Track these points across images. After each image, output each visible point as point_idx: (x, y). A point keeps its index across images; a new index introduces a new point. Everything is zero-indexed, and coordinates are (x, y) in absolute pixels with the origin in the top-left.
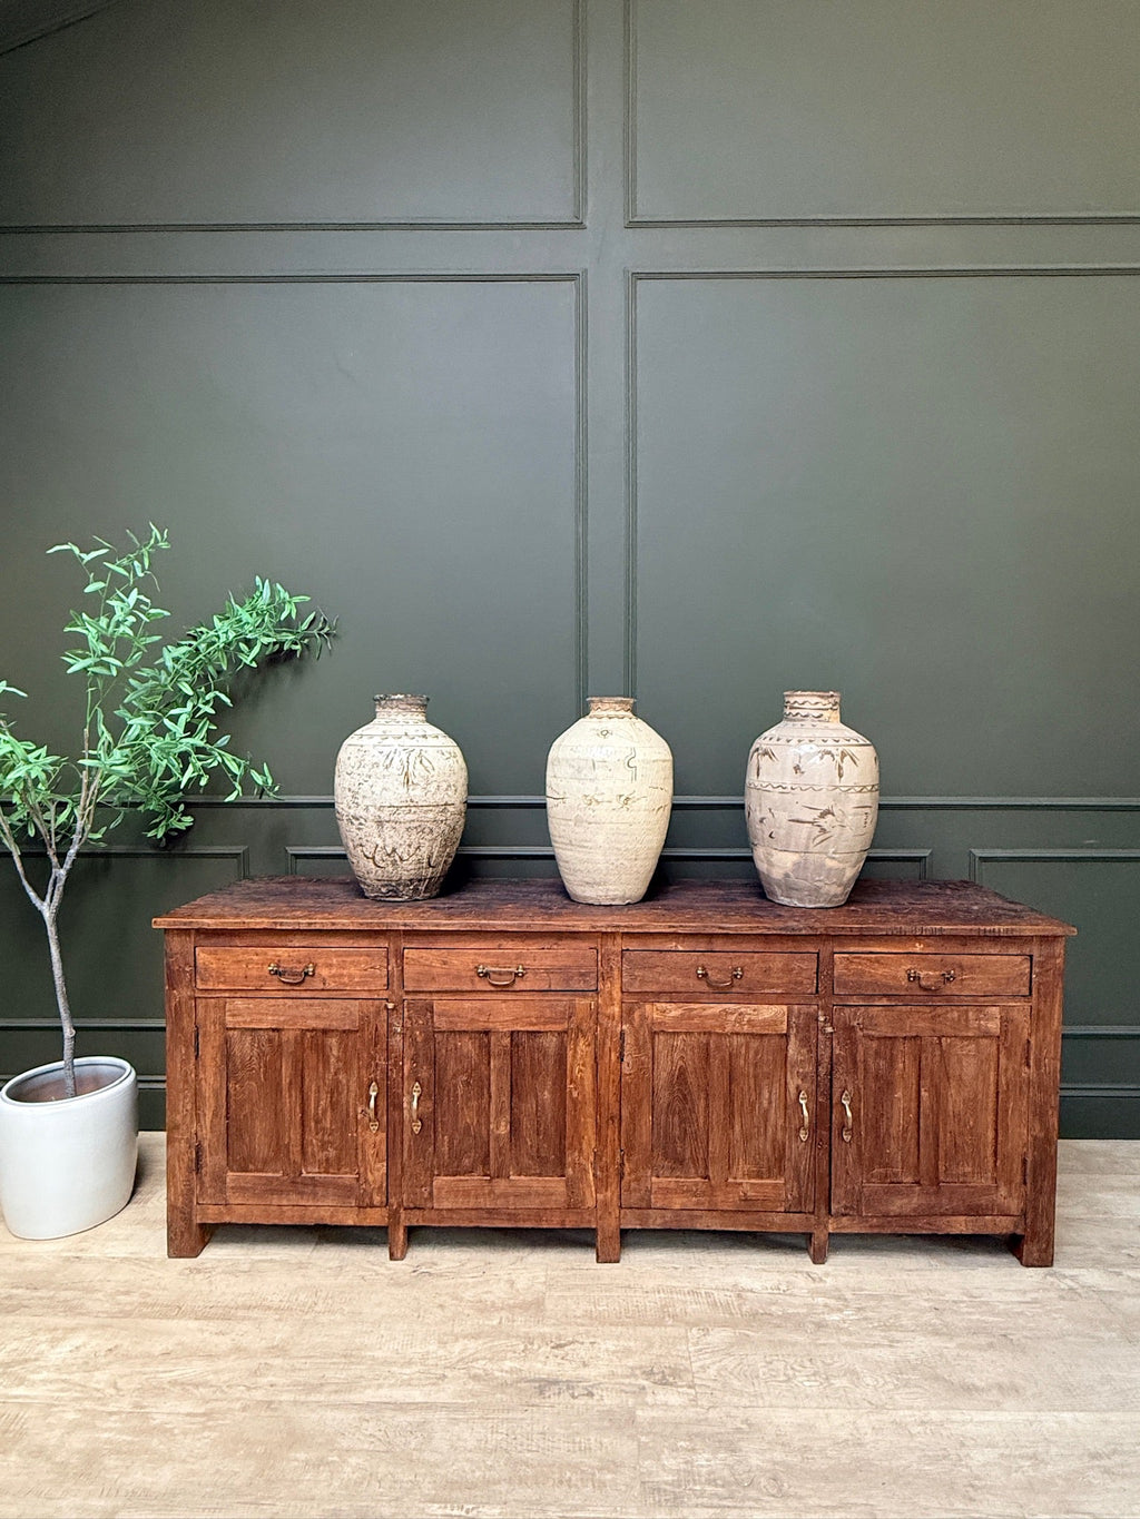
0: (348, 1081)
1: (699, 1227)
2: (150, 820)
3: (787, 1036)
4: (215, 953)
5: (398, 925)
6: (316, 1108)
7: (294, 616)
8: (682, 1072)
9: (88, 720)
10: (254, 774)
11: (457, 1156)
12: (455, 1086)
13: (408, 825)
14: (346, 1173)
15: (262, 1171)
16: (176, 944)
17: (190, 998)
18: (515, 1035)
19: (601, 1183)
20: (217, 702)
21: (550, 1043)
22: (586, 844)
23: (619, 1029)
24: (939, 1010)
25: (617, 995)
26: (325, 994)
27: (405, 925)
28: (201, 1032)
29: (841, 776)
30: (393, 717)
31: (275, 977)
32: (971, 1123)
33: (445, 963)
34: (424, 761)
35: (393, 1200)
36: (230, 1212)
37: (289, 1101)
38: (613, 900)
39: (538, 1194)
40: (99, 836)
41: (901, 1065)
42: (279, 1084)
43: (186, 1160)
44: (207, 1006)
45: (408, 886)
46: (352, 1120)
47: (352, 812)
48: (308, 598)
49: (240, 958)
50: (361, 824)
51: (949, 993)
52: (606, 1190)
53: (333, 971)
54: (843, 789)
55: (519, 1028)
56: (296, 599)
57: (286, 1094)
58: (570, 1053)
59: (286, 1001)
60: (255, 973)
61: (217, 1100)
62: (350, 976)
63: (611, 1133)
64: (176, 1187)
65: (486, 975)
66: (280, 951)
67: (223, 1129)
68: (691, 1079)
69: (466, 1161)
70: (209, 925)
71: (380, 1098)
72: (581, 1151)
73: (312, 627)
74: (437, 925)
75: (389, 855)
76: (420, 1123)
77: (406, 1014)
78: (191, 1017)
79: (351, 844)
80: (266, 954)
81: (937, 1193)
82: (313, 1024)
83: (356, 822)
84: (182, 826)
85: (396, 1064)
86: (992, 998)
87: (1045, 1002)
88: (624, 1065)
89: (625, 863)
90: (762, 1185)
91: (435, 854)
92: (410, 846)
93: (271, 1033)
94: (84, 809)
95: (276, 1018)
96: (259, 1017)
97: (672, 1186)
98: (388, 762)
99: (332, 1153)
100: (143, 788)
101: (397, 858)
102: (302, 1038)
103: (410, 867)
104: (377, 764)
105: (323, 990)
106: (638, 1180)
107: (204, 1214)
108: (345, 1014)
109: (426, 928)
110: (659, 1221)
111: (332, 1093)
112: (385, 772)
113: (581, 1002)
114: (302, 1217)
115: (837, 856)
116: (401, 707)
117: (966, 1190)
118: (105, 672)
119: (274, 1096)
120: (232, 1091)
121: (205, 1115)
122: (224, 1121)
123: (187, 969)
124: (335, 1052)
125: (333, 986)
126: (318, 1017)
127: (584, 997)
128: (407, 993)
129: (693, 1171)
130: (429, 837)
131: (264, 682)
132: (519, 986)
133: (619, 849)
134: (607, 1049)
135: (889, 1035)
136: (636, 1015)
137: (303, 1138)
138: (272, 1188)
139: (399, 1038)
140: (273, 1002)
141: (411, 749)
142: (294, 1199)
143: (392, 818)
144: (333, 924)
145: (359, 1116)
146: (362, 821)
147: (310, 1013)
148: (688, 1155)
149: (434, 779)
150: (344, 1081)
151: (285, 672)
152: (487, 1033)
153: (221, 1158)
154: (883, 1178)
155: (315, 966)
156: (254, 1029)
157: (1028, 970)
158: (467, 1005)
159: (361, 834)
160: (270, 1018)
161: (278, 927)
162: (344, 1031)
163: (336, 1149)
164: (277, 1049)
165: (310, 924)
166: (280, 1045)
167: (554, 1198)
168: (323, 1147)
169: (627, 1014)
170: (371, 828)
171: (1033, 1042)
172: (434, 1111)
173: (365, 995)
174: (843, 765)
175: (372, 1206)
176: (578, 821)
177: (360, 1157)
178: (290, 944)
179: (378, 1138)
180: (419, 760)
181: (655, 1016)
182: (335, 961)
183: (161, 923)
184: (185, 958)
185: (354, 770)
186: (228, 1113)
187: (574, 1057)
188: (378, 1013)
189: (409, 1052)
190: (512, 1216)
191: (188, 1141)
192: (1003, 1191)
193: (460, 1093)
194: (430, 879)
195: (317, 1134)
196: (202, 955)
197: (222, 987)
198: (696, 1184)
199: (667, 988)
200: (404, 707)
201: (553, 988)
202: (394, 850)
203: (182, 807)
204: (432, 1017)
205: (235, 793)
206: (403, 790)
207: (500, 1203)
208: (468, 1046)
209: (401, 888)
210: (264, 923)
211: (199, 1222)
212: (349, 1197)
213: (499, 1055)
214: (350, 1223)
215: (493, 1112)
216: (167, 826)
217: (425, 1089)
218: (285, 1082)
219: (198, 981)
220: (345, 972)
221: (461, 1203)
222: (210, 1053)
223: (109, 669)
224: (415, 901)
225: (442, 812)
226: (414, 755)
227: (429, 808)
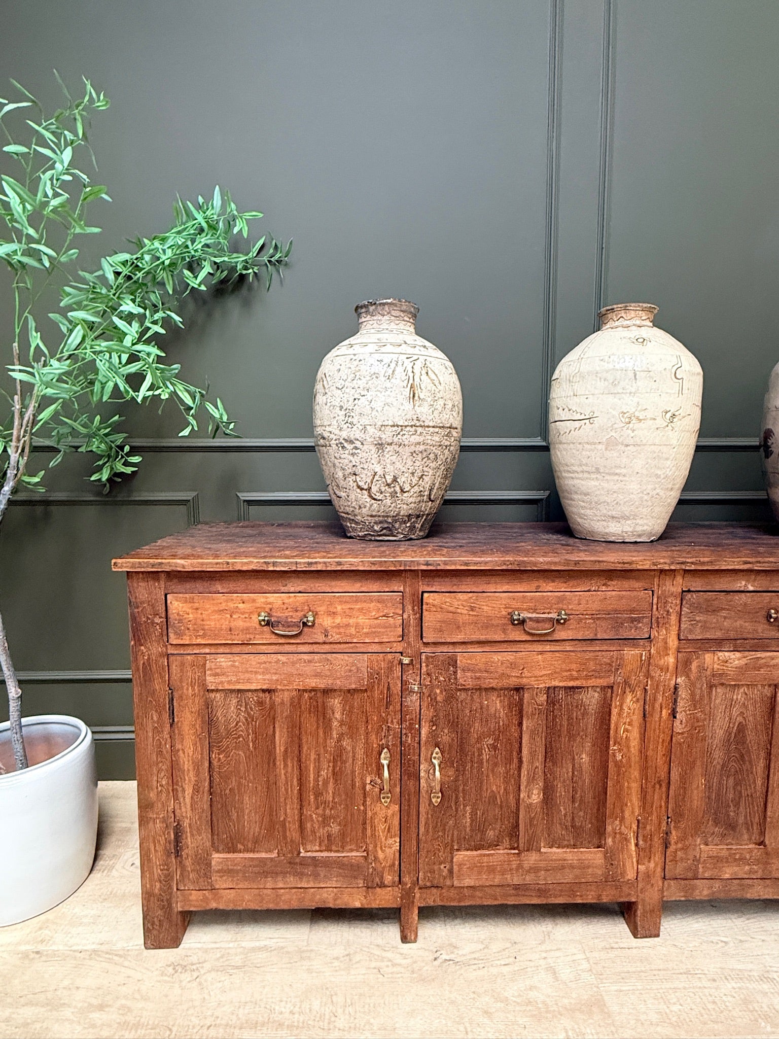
0: (354, 748)
1: (749, 896)
2: (92, 462)
4: (192, 601)
5: (418, 564)
6: (316, 780)
7: (245, 235)
8: (741, 728)
9: (17, 331)
10: (210, 407)
11: (479, 827)
12: (480, 750)
13: (413, 449)
14: (352, 850)
15: (253, 851)
16: (143, 591)
17: (161, 655)
18: (551, 691)
19: (644, 853)
20: (166, 322)
21: (592, 699)
22: (618, 471)
23: (673, 683)
25: (673, 642)
26: (327, 648)
27: (427, 564)
28: (176, 695)
30: (385, 326)
31: (266, 629)
33: (472, 609)
34: (430, 373)
35: (406, 879)
36: (217, 898)
37: (285, 771)
38: (640, 536)
39: (572, 867)
40: (36, 480)
42: (271, 753)
43: (162, 841)
44: (182, 664)
45: (405, 522)
46: (358, 791)
47: (344, 434)
48: (261, 215)
49: (223, 606)
50: (356, 448)
52: (649, 862)
53: (338, 620)
55: (556, 683)
56: (248, 215)
57: (280, 763)
58: (615, 712)
59: (279, 657)
60: (240, 624)
61: (197, 774)
62: (357, 626)
63: (657, 797)
64: (152, 873)
65: (522, 622)
66: (272, 597)
67: (206, 806)
68: (751, 736)
69: (491, 834)
70: (183, 567)
71: (392, 767)
72: (622, 819)
73: (262, 253)
74: (466, 564)
75: (388, 485)
76: (440, 795)
77: (424, 669)
78: (162, 677)
79: (340, 474)
80: (254, 601)
82: (313, 683)
83: (349, 447)
84: (129, 470)
85: (411, 727)
88: (677, 723)
91: (437, 485)
92: (413, 474)
93: (261, 695)
94: (19, 440)
95: (267, 677)
96: (247, 676)
97: (724, 853)
98: (390, 372)
99: (335, 829)
100: (84, 426)
101: (398, 489)
102: (299, 699)
103: (412, 500)
104: (376, 375)
105: (324, 643)
106: (685, 849)
107: (186, 900)
108: (350, 671)
109: (453, 567)
110: (705, 892)
111: (335, 761)
112: (388, 384)
113: (630, 653)
114: (301, 900)
116: (393, 313)
118: (35, 264)
119: (266, 766)
120: (215, 763)
121: (184, 790)
122: (206, 797)
123: (157, 620)
124: (338, 715)
125: (337, 638)
126: (317, 675)
127: (635, 646)
128: (426, 644)
129: (746, 837)
130: (433, 465)
131: (209, 315)
132: (561, 634)
133: (658, 476)
134: (657, 706)
136: (694, 666)
137: (301, 814)
138: (265, 870)
139: (415, 697)
140: (263, 658)
141: (415, 357)
142: (292, 881)
143: (396, 439)
144: (339, 564)
145: (368, 787)
146: (358, 444)
147: (308, 669)
148: (741, 820)
149: (440, 394)
150: (349, 748)
151: (233, 305)
152: (518, 689)
153: (204, 838)
155: (315, 615)
156: (239, 691)
158: (496, 658)
159: (355, 460)
160: (260, 677)
161: (271, 568)
162: (349, 691)
163: (340, 824)
164: (270, 714)
165: (310, 564)
166: (273, 706)
167: (590, 870)
168: (325, 821)
169: (683, 667)
170: (369, 452)
172: (456, 780)
173: (375, 648)
175: (382, 886)
176: (611, 444)
177: (369, 832)
178: (283, 589)
179: (390, 812)
180: (424, 372)
181: (715, 666)
182: (339, 608)
183: (123, 564)
184: (153, 606)
185: (347, 384)
186: (211, 787)
187: (620, 714)
188: (390, 669)
189: (427, 714)
190: (541, 892)
191: (164, 820)
193: (485, 757)
194: (428, 515)
195: (317, 808)
196: (176, 604)
197: (200, 641)
198: (751, 851)
199: (732, 635)
200: (397, 313)
201: (599, 637)
202: (395, 480)
203: (127, 449)
204: (455, 673)
205: (190, 428)
206: (408, 406)
207: (529, 879)
208: (496, 705)
209: (397, 525)
210: (253, 563)
211: (180, 909)
212: (355, 878)
213: (533, 714)
214: (358, 905)
215: (524, 779)
216: (112, 469)
217: (446, 755)
218: (279, 749)
219: (171, 635)
220: (351, 621)
221: (484, 879)
222: (188, 719)
223: (40, 261)
224: (411, 539)
225: (447, 436)
226: (419, 364)
227: (437, 430)
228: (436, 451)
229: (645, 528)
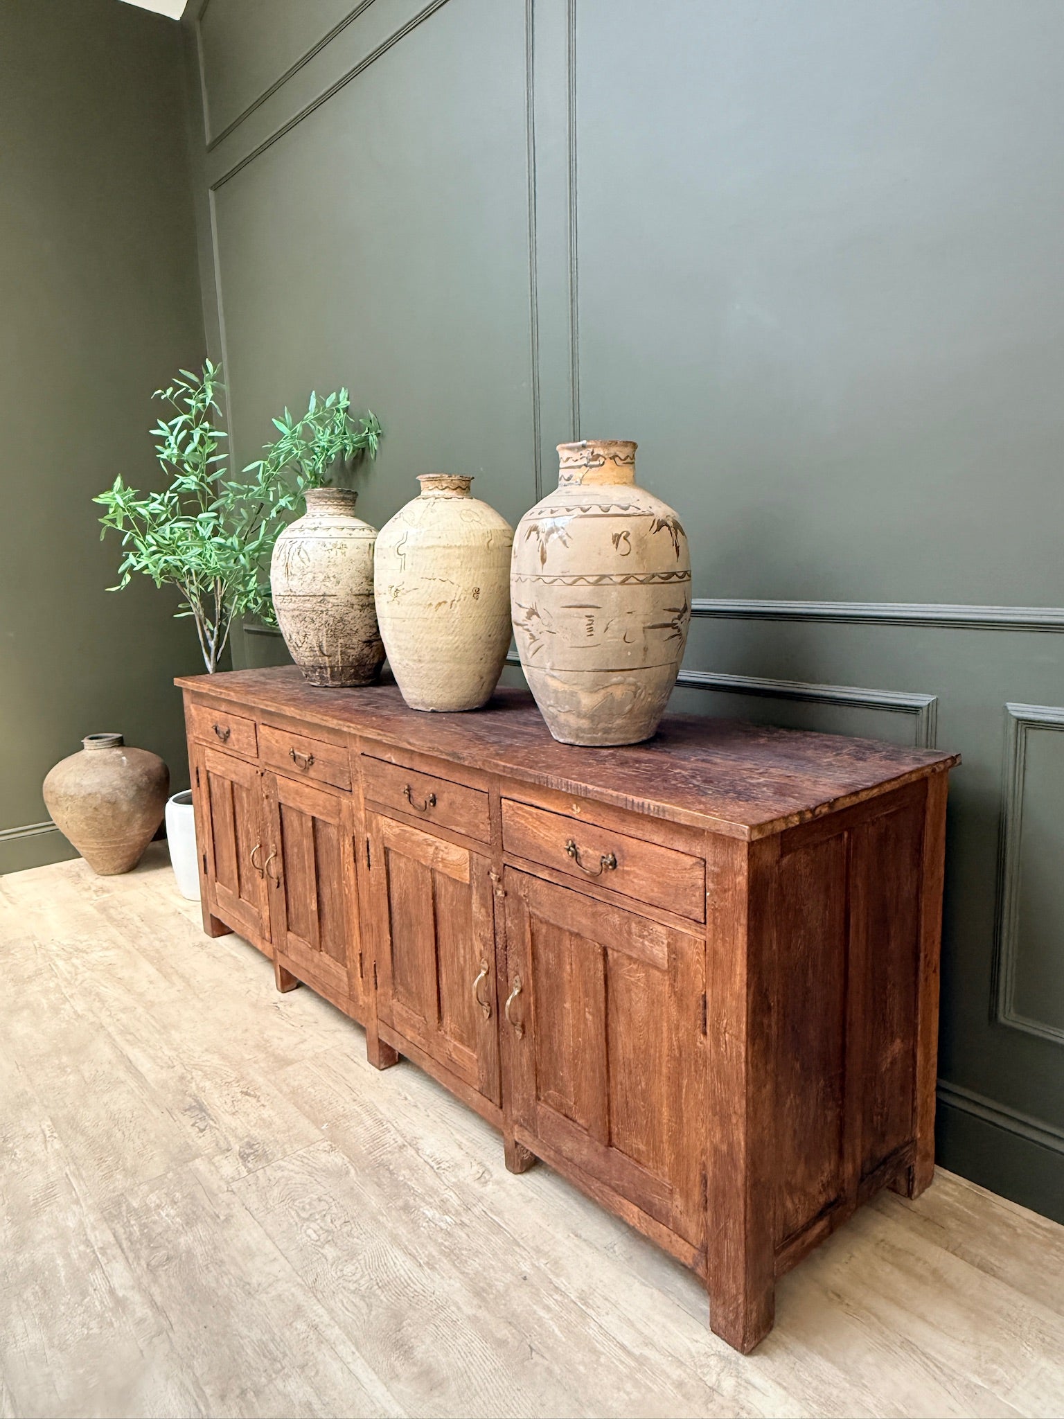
3: (470, 886)
4: (196, 706)
6: (242, 848)
11: (297, 918)
12: (293, 856)
14: (255, 906)
16: (186, 699)
18: (314, 820)
19: (366, 986)
21: (332, 835)
23: (366, 836)
24: (601, 908)
25: (362, 799)
26: (236, 754)
28: (199, 769)
29: (543, 560)
31: (216, 734)
32: (643, 1084)
33: (277, 741)
34: (302, 553)
35: (273, 941)
36: (224, 917)
37: (231, 836)
39: (334, 976)
41: (568, 967)
45: (314, 672)
51: (609, 885)
52: (369, 995)
53: (236, 736)
54: (546, 579)
55: (315, 815)
57: (229, 830)
58: (342, 850)
59: (223, 755)
60: (210, 728)
61: (208, 825)
62: (243, 742)
65: (295, 758)
66: (216, 714)
67: (212, 848)
69: (302, 926)
70: (191, 687)
71: (262, 850)
72: (353, 948)
75: (289, 641)
76: (277, 881)
78: (195, 757)
80: (211, 715)
81: (606, 1155)
82: (235, 778)
85: (266, 824)
86: (657, 911)
87: (723, 940)
88: (371, 875)
89: (411, 664)
90: (461, 1051)
91: (324, 643)
92: (298, 633)
93: (222, 779)
95: (222, 768)
96: (216, 765)
97: (406, 1015)
98: (278, 554)
99: (251, 887)
101: (295, 644)
102: (233, 788)
103: (307, 654)
104: (275, 556)
105: (235, 751)
106: (385, 995)
107: (214, 911)
108: (245, 774)
110: (399, 1045)
111: (247, 839)
112: (277, 564)
113: (345, 801)
114: (242, 932)
115: (555, 673)
117: (637, 1173)
120: (214, 821)
122: (211, 842)
124: (246, 805)
126: (235, 773)
127: (345, 796)
128: (265, 764)
129: (419, 1007)
130: (312, 626)
132: (312, 774)
134: (360, 854)
135: (552, 921)
136: (374, 825)
138: (230, 902)
139: (266, 803)
140: (218, 754)
141: (294, 540)
142: (240, 916)
143: (282, 606)
147: (232, 768)
148: (415, 988)
149: (309, 569)
150: (251, 831)
152: (300, 812)
153: (213, 869)
154: (559, 1107)
155: (229, 729)
156: (216, 775)
157: (701, 882)
158: (290, 784)
160: (219, 767)
161: (213, 694)
162: (247, 789)
163: (252, 884)
164: (224, 793)
166: (225, 789)
167: (342, 984)
169: (369, 823)
171: (709, 998)
172: (284, 873)
173: (250, 760)
174: (547, 547)
175: (266, 940)
177: (259, 896)
178: (220, 708)
179: (263, 885)
180: (298, 551)
181: (385, 830)
182: (236, 727)
183: (179, 683)
186: (213, 836)
187: (344, 853)
188: (256, 777)
189: (270, 817)
191: (202, 850)
192: (679, 1202)
193: (295, 863)
194: (332, 668)
195: (244, 869)
196: (193, 710)
197: (201, 737)
198: (418, 1021)
199: (389, 802)
201: (328, 781)
202: (291, 637)
204: (277, 789)
206: (284, 581)
207: (317, 972)
208: (295, 822)
210: (207, 689)
211: (210, 915)
212: (257, 927)
213: (308, 836)
215: (307, 887)
217: (279, 851)
220: (240, 738)
221: (300, 960)
222: (203, 787)
224: (326, 687)
225: (320, 602)
226: (296, 546)
227: (308, 598)
228: (311, 616)
229: (415, 697)
